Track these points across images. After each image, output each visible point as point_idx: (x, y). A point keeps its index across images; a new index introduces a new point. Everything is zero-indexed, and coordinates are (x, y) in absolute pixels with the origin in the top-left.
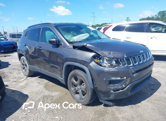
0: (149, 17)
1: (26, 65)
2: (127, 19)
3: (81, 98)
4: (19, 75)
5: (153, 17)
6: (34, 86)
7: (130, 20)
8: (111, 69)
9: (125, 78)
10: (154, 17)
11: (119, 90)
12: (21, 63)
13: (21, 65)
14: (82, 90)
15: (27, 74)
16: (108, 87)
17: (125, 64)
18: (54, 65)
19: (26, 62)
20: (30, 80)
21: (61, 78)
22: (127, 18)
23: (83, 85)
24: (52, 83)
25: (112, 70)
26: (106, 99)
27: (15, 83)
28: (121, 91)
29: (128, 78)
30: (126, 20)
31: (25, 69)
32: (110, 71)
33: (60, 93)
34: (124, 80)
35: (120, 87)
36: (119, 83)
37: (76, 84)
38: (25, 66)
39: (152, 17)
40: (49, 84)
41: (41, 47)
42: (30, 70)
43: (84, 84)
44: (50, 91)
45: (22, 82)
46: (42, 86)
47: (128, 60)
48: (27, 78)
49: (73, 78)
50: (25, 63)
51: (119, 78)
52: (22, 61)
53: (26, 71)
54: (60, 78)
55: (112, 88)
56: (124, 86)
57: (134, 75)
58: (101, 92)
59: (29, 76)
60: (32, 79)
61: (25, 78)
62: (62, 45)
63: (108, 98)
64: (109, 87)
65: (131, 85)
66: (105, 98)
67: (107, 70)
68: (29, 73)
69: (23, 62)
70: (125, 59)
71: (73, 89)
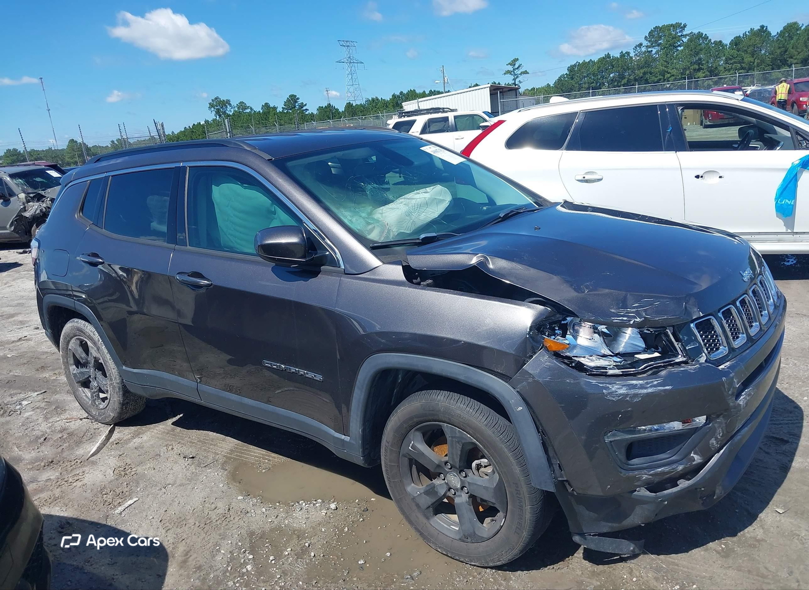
0: (608, 56)
1: (100, 367)
2: (510, 68)
3: (469, 537)
4: (59, 422)
5: (628, 53)
6: (171, 478)
7: (526, 72)
8: (642, 387)
9: (702, 420)
10: (632, 54)
11: (673, 482)
12: (65, 357)
13: (66, 364)
14: (473, 497)
15: (112, 414)
16: (624, 474)
17: (698, 352)
18: (293, 370)
19: (101, 351)
20: (131, 445)
21: (337, 435)
22: (513, 63)
23: (479, 467)
24: (264, 452)
25: (645, 391)
26: (605, 527)
27: (51, 474)
28: (683, 484)
29: (718, 416)
30: (508, 72)
31: (94, 384)
32: (636, 395)
33: (333, 506)
34: (696, 430)
35: (680, 468)
36: (677, 448)
37: (438, 466)
38: (91, 370)
39: (622, 55)
40: (252, 459)
41: (201, 277)
42: (126, 392)
43: (484, 461)
44: (273, 502)
45: (90, 461)
46: (216, 478)
47: (705, 327)
48: (111, 432)
49: (419, 435)
50: (93, 352)
51: (677, 426)
52: (73, 345)
53: (102, 395)
54: (332, 432)
55: (645, 477)
56: (697, 459)
57: (742, 400)
58: (584, 500)
59: (122, 421)
60: (145, 438)
61: (103, 437)
62: (334, 263)
63: (615, 525)
64: (631, 474)
65: (729, 451)
66: (603, 523)
67: (623, 391)
68: (124, 405)
69: (80, 350)
70: (692, 325)
71: (416, 488)
